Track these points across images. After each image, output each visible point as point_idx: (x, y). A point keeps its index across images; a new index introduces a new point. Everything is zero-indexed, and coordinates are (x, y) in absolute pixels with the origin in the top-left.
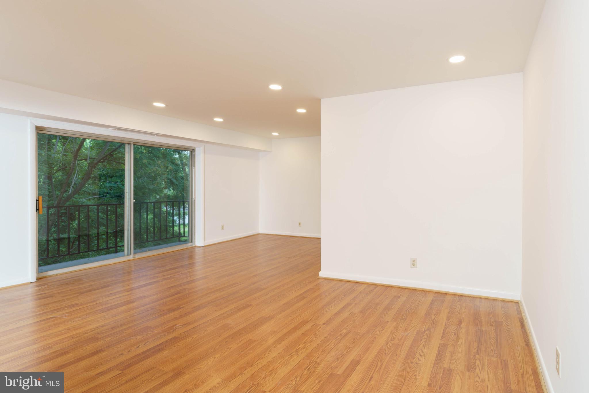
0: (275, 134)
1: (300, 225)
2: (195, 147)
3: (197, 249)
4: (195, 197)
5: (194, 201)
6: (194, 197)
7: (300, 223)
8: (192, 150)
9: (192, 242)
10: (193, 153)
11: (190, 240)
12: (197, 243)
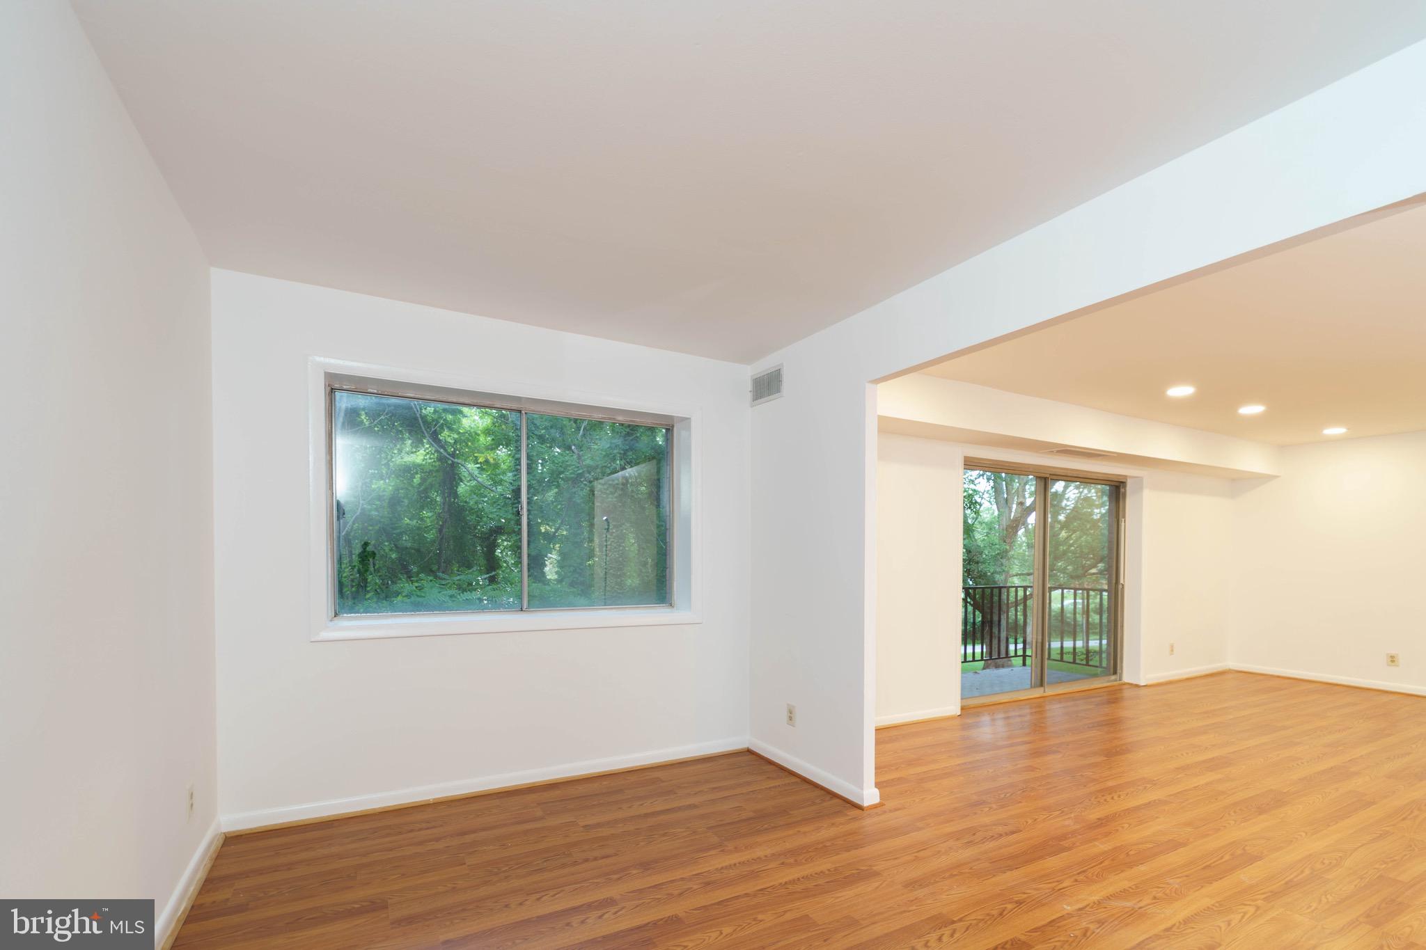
2: (1126, 478)
4: (1124, 581)
5: (1123, 588)
6: (1122, 581)
9: (1115, 673)
10: (1122, 490)
11: (1112, 670)
12: (1127, 677)
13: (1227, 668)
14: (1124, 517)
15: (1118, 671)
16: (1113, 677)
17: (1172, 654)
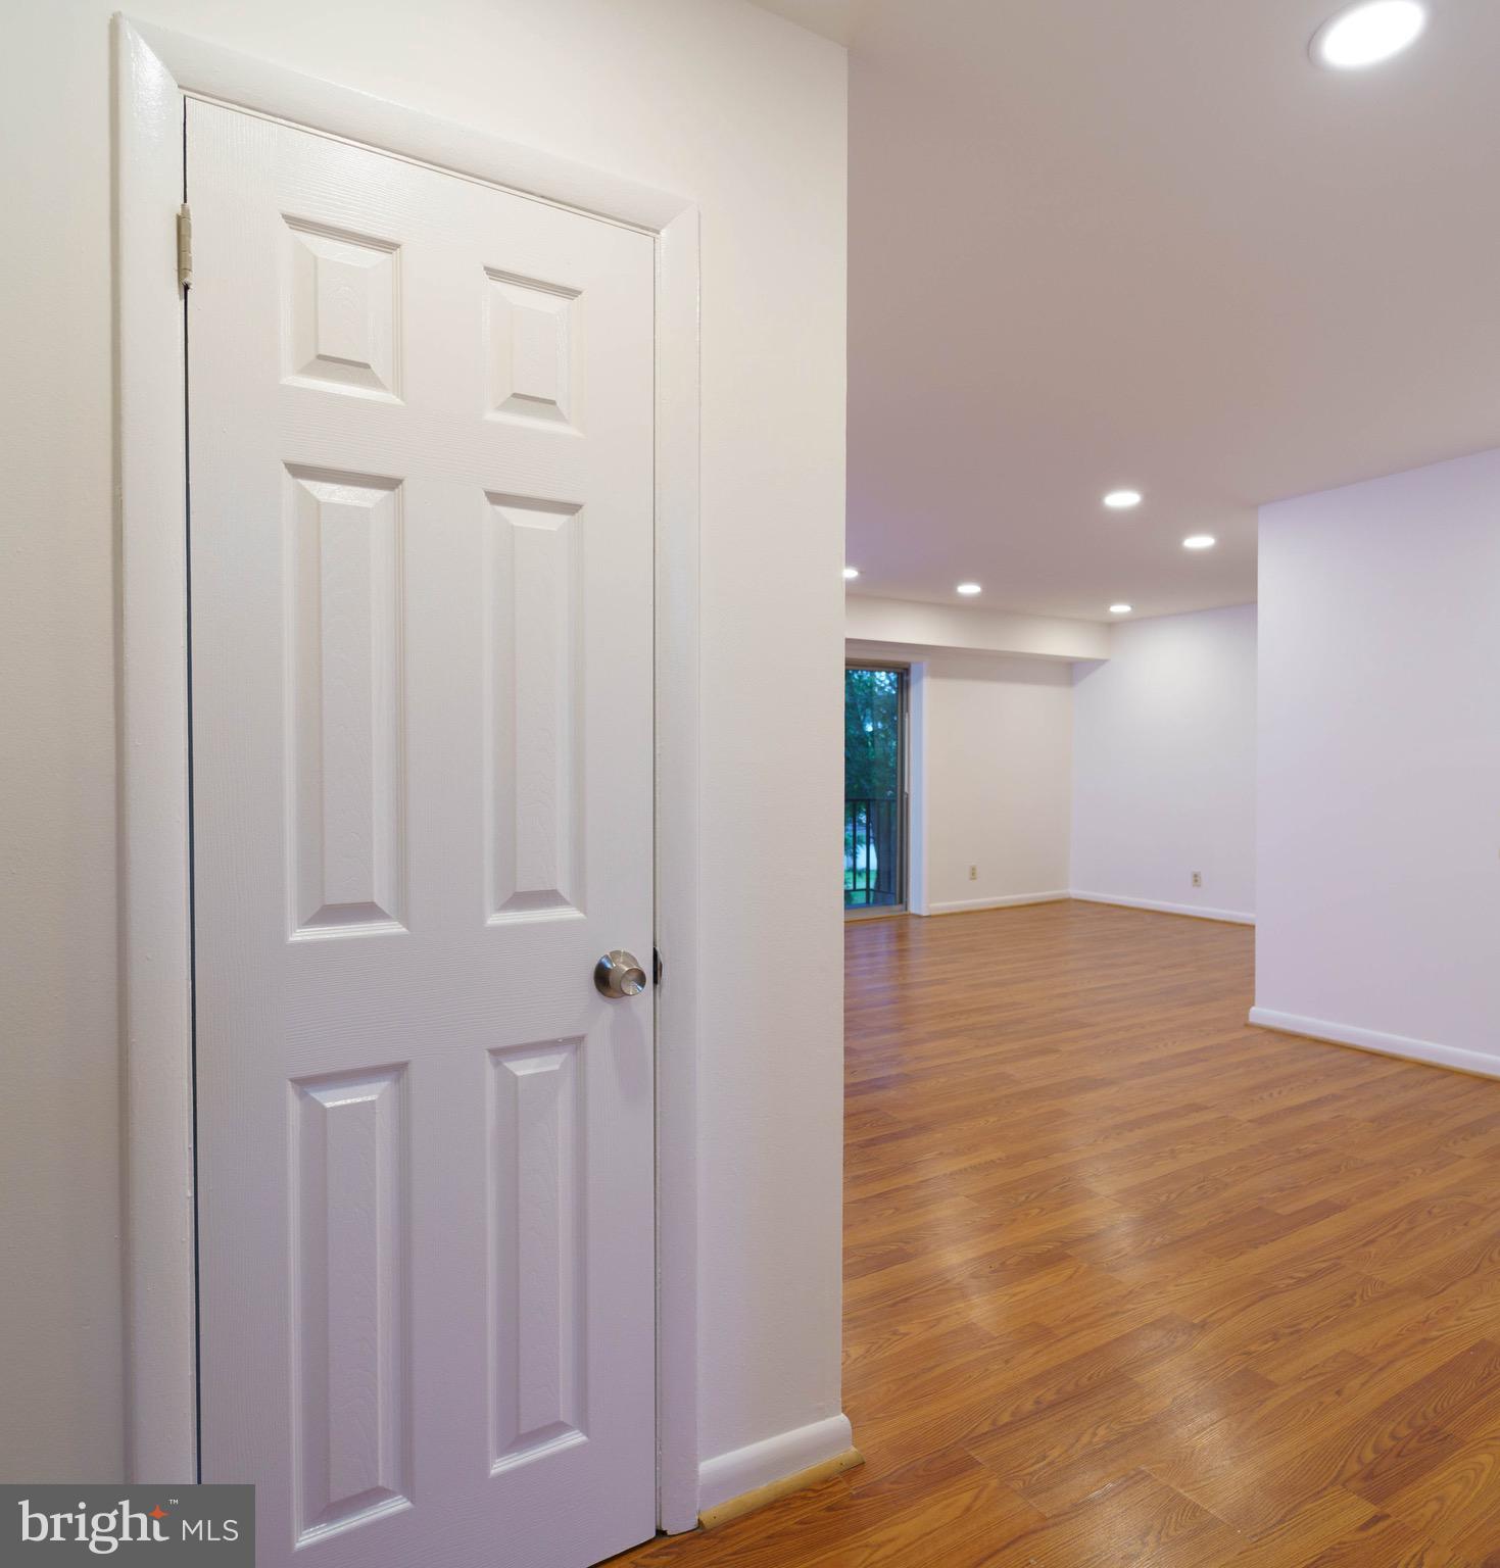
0: (1120, 609)
1: (1196, 881)
2: (909, 664)
3: (913, 923)
4: (909, 790)
5: (907, 799)
6: (906, 790)
7: (1196, 876)
8: (900, 671)
9: (901, 902)
10: (905, 678)
11: (898, 899)
12: (913, 909)
13: (1067, 897)
14: (907, 711)
15: (904, 900)
16: (898, 907)
17: (975, 879)
